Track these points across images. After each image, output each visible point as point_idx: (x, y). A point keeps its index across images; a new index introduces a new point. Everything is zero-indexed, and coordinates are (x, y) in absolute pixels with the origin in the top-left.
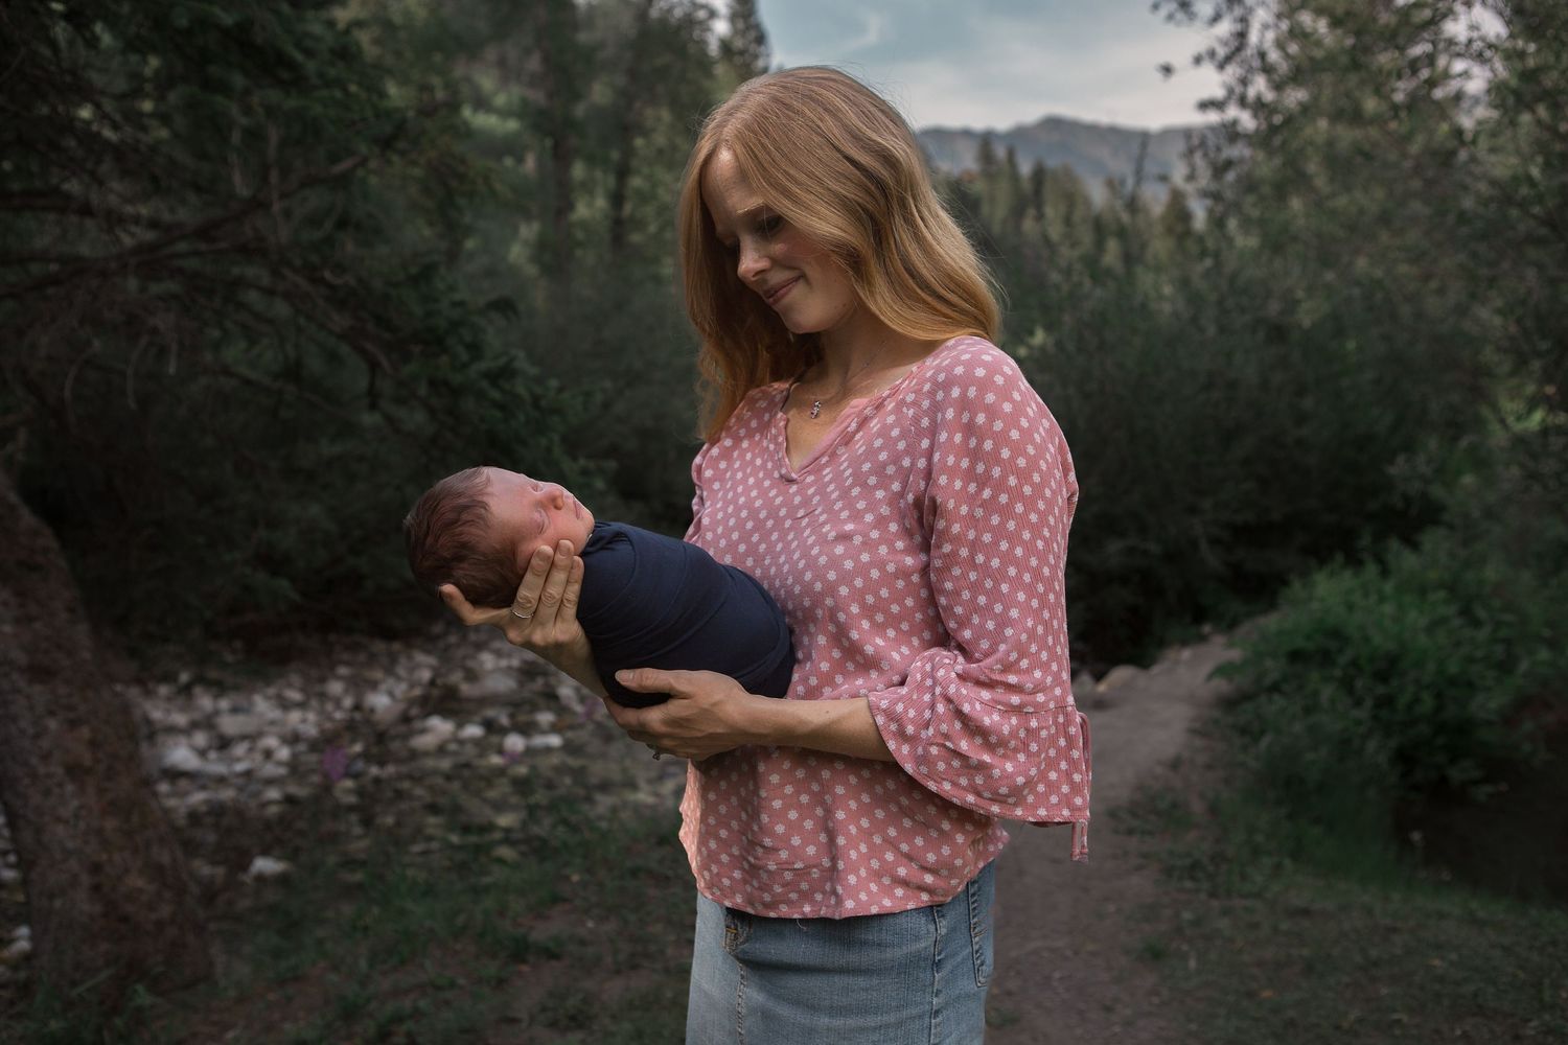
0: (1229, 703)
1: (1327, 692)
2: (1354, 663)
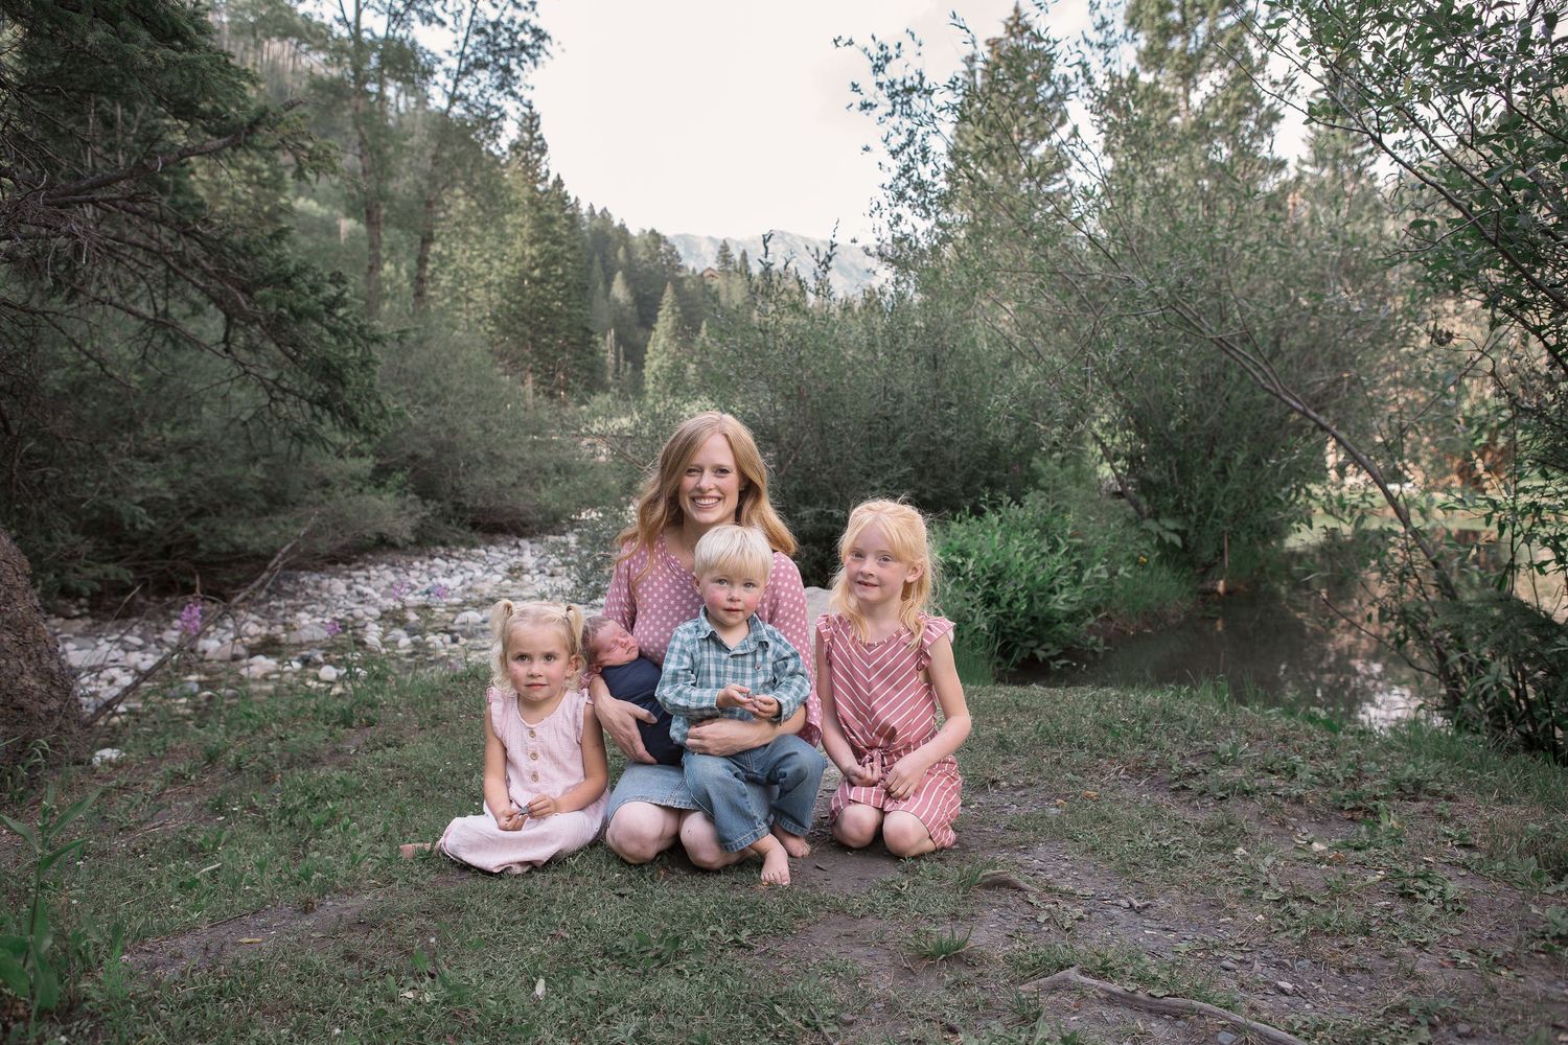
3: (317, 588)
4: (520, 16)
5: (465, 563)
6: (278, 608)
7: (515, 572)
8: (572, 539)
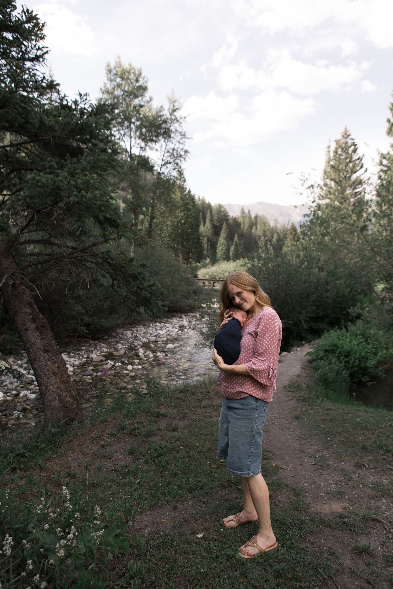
0: (311, 362)
1: (334, 359)
2: (340, 353)
3: (122, 334)
4: (181, 146)
5: (166, 324)
6: (112, 342)
7: (182, 327)
8: (198, 315)
